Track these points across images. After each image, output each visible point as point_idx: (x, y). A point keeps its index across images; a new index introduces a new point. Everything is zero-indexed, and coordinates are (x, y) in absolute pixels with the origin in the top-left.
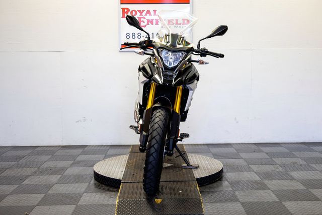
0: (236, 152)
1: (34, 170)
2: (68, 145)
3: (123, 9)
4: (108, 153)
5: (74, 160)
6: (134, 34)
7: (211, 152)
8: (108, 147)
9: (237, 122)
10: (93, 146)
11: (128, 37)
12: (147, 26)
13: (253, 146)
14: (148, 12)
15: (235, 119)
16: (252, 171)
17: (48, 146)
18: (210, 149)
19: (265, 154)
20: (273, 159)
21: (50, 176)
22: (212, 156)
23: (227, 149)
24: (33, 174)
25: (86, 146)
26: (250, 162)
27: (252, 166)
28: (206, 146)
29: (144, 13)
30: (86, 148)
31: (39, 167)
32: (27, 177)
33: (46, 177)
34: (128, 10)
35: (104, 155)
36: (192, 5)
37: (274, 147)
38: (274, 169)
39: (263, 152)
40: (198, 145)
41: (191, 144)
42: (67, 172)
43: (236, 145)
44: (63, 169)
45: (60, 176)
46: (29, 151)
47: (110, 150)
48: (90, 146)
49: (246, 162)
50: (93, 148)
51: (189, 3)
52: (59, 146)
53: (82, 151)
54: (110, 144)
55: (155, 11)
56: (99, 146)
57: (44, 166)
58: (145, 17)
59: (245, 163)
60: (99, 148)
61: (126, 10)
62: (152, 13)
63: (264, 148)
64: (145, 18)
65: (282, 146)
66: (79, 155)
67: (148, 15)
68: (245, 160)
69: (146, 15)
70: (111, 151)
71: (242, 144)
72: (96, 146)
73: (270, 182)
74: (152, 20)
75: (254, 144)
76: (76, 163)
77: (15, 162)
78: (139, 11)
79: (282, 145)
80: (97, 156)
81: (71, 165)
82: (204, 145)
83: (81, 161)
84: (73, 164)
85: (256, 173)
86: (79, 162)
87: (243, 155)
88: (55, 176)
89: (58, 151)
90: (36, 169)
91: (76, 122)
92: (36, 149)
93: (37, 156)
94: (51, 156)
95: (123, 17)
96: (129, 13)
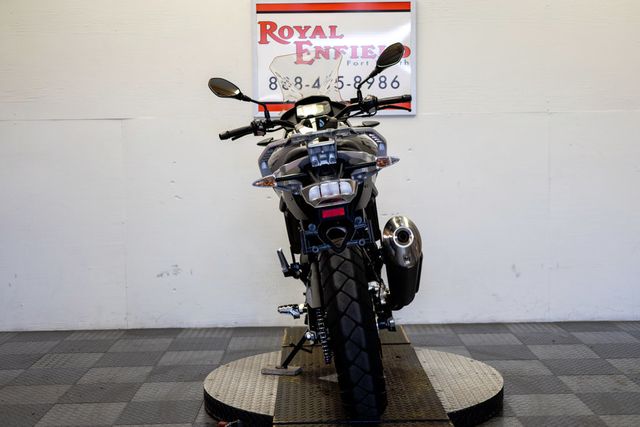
0: (520, 343)
1: (64, 389)
2: (139, 327)
3: (263, 24)
4: (230, 346)
5: (155, 365)
6: (286, 80)
7: (463, 344)
8: (230, 333)
9: (518, 276)
10: (195, 329)
11: (273, 86)
12: (316, 60)
13: (555, 331)
14: (319, 31)
15: (514, 267)
16: (568, 391)
18: (460, 336)
19: (587, 349)
20: (610, 361)
21: (100, 405)
22: (466, 352)
23: (496, 335)
24: (60, 402)
25: (181, 330)
26: (558, 368)
27: (564, 379)
28: (449, 330)
29: (309, 33)
30: (179, 336)
31: (75, 383)
32: (47, 408)
33: (92, 407)
34: (273, 25)
35: (221, 352)
36: (417, 14)
37: (605, 331)
38: (617, 386)
39: (580, 342)
40: (430, 326)
41: (416, 325)
42: (139, 394)
43: (516, 327)
44: (131, 388)
45: (125, 404)
46: (51, 344)
47: (233, 340)
48: (189, 329)
49: (549, 367)
50: (196, 333)
51: (409, 11)
52: (120, 330)
53: (172, 343)
54: (232, 324)
55: (333, 28)
56: (208, 330)
57: (86, 379)
58: (312, 41)
59: (546, 372)
60: (208, 335)
61: (268, 27)
62: (327, 32)
63: (581, 334)
64: (311, 45)
65: (619, 330)
66: (165, 352)
67: (317, 36)
68: (544, 362)
69: (313, 36)
70: (236, 343)
71: (529, 323)
73: (615, 418)
74: (328, 48)
76: (161, 373)
77: (21, 371)
78: (298, 28)
79: (619, 326)
80: (205, 353)
81: (148, 376)
82: (443, 325)
83: (170, 367)
84: (151, 374)
85: (579, 395)
86: (165, 370)
87: (538, 350)
88: (113, 406)
89: (118, 343)
90: (69, 387)
91: (158, 276)
92: (68, 339)
93: (70, 355)
94: (101, 355)
95: (263, 41)
96: (276, 33)
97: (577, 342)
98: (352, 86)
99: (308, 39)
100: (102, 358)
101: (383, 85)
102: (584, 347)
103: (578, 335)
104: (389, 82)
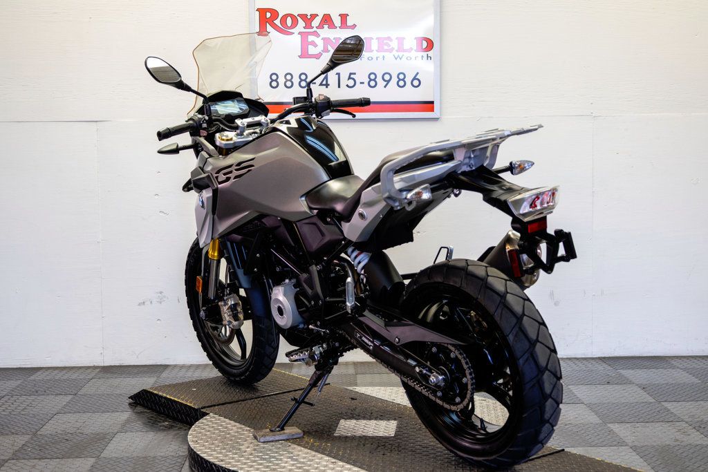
1: (21, 440)
2: (117, 364)
6: (289, 77)
9: (556, 304)
10: (182, 367)
11: (274, 84)
12: (324, 54)
13: (602, 368)
15: (552, 294)
16: (621, 443)
17: (65, 368)
19: (638, 390)
20: (666, 404)
21: (63, 462)
24: (16, 456)
25: (166, 367)
26: (607, 414)
27: (615, 427)
30: (164, 375)
31: (35, 434)
33: (54, 463)
38: (679, 436)
39: (631, 383)
42: (111, 446)
44: (102, 439)
45: (93, 460)
46: (13, 384)
48: (175, 366)
49: (597, 414)
50: (184, 370)
52: (95, 367)
53: (155, 382)
57: (49, 429)
59: (594, 419)
63: (631, 372)
65: (674, 367)
68: (590, 406)
71: (570, 359)
72: (191, 366)
75: (600, 358)
79: (673, 362)
81: (124, 425)
85: (634, 448)
88: (78, 462)
89: (91, 383)
90: (27, 438)
91: (139, 305)
92: (32, 378)
93: (33, 397)
94: (70, 397)
95: (262, 31)
96: (277, 22)
97: (625, 381)
98: (366, 83)
99: (315, 29)
100: (71, 400)
101: (401, 83)
102: (636, 388)
103: (628, 373)
104: (408, 80)
